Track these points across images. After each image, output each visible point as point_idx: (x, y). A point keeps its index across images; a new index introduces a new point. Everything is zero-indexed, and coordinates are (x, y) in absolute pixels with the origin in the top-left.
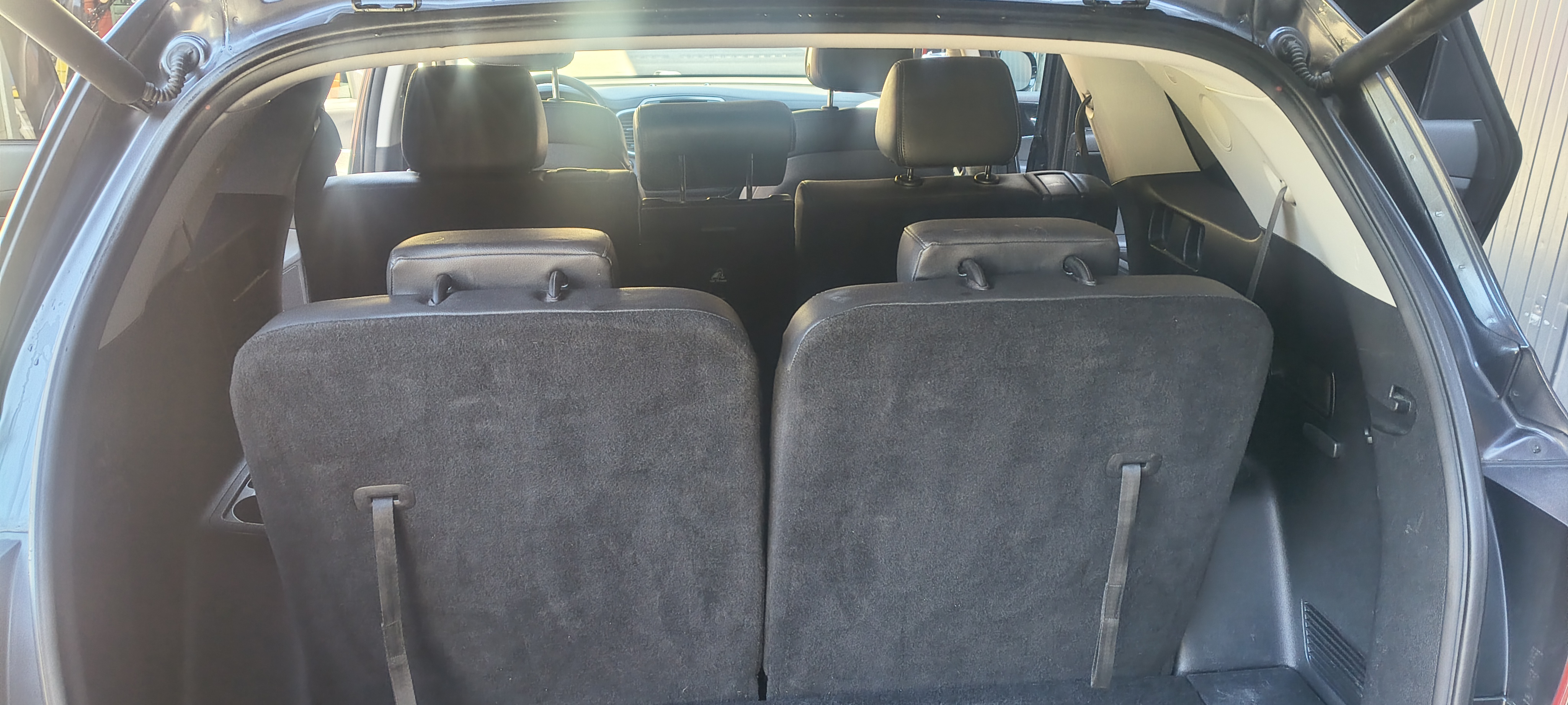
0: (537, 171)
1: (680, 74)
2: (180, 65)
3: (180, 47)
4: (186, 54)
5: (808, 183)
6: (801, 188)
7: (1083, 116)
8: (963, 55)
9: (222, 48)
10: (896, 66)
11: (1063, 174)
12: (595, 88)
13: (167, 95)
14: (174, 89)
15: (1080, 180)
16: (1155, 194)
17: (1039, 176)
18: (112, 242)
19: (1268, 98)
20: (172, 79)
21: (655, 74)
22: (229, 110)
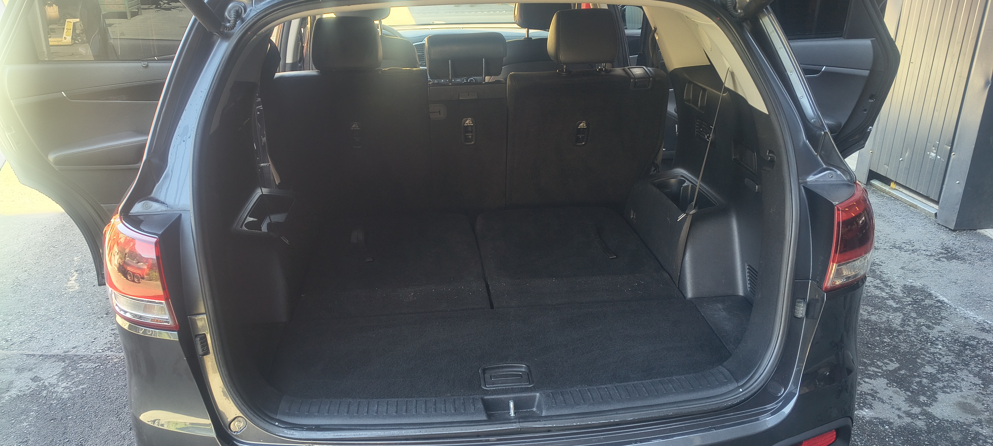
0: (377, 70)
1: (445, 23)
2: (235, 15)
3: (233, 7)
4: (236, 10)
5: (513, 74)
6: (510, 76)
7: (654, 38)
8: (599, 8)
9: (252, 8)
10: (557, 13)
11: (643, 68)
12: (398, 31)
13: (230, 28)
14: (233, 26)
15: (651, 70)
16: (687, 77)
17: (630, 69)
18: (213, 91)
19: (714, 23)
20: (232, 21)
21: (431, 23)
22: (257, 34)
